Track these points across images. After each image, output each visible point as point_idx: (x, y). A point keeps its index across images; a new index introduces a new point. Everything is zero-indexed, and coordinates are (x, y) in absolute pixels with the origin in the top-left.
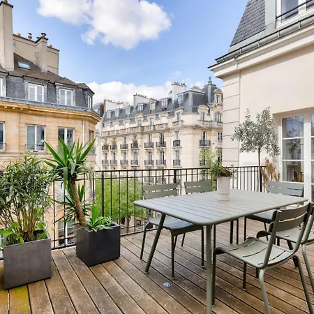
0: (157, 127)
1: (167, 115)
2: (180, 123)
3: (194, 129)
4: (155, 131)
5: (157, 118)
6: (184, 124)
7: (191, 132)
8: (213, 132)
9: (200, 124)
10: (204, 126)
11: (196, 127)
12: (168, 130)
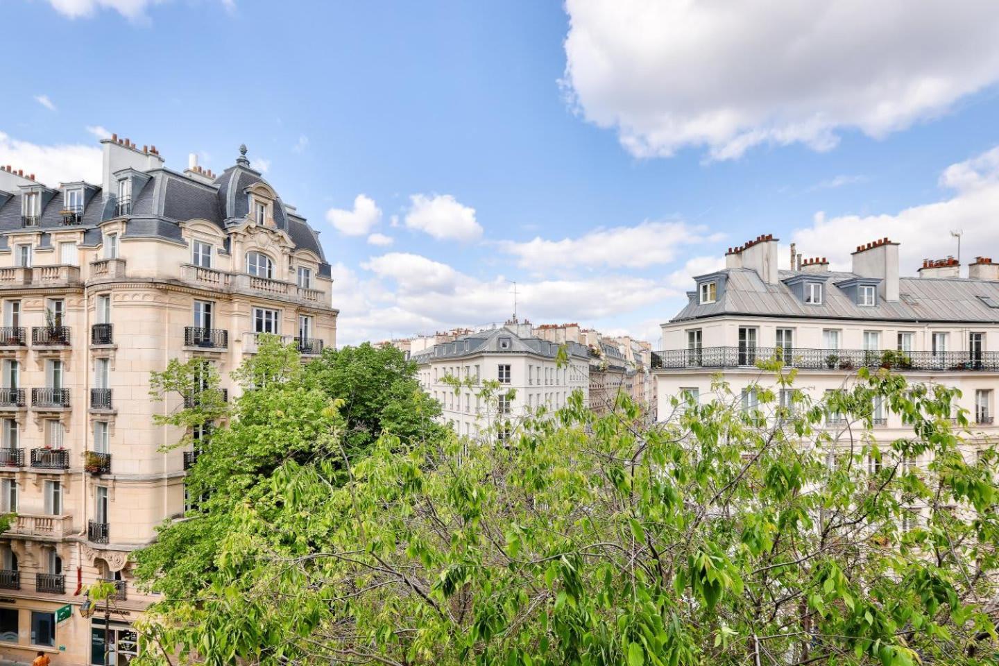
0: (36, 276)
1: (79, 238)
2: (112, 266)
3: (165, 291)
4: (29, 289)
5: (45, 246)
6: (130, 271)
7: (149, 300)
8: (236, 306)
9: (190, 277)
10: (204, 285)
11: (168, 286)
12: (80, 288)
